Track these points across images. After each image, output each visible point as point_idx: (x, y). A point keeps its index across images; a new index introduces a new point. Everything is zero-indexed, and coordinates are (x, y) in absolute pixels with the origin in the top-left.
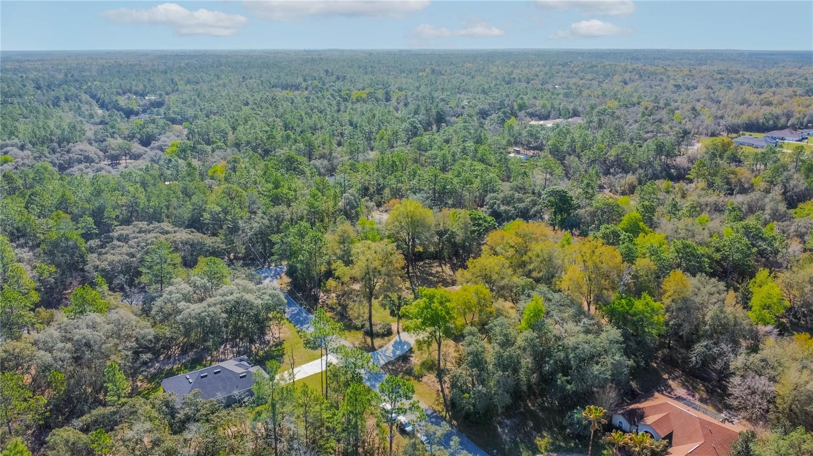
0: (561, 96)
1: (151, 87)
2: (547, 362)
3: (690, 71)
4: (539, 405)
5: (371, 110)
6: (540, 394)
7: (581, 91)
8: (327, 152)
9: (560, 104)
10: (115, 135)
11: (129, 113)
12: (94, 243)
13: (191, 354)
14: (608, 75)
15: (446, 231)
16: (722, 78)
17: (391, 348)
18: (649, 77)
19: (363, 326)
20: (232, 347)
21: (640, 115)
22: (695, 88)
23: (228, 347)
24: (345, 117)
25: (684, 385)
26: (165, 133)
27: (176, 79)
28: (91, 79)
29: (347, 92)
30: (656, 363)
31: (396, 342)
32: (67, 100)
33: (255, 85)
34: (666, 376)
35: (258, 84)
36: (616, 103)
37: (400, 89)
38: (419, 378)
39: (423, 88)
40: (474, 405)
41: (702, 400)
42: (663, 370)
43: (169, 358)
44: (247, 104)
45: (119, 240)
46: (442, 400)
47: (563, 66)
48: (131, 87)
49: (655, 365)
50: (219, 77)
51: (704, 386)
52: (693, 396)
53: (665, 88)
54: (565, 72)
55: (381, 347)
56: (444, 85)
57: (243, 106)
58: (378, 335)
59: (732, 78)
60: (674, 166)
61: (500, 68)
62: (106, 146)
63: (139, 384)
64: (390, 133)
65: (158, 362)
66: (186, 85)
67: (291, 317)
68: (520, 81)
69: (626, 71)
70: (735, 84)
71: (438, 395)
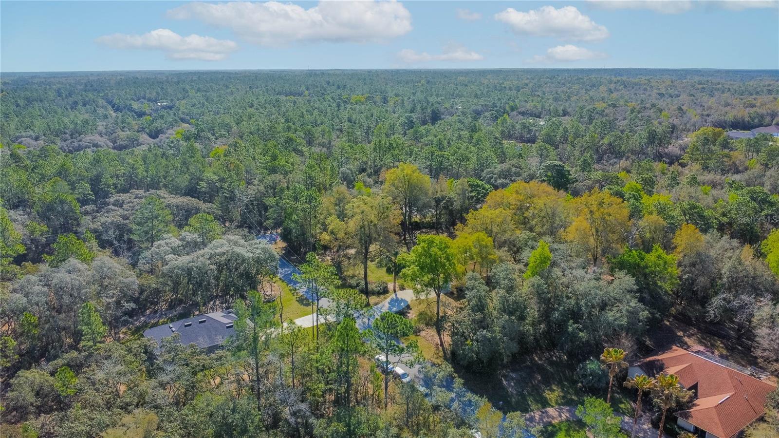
0: (551, 101)
1: (164, 94)
2: (557, 310)
3: (672, 82)
4: (547, 359)
5: (369, 110)
6: (547, 349)
7: (569, 97)
8: (326, 141)
9: (550, 106)
10: (125, 129)
11: (141, 115)
12: (88, 208)
13: (179, 309)
14: (594, 86)
15: (443, 198)
16: (703, 88)
17: (387, 305)
18: (633, 88)
19: (358, 285)
20: (222, 303)
21: (629, 112)
22: (678, 96)
23: (217, 303)
24: (344, 115)
25: (700, 342)
26: (172, 128)
27: (188, 88)
28: (109, 89)
29: (347, 96)
30: (668, 321)
31: (392, 300)
32: (84, 105)
33: (261, 92)
34: (680, 334)
35: (263, 92)
36: (605, 105)
37: (397, 95)
38: (416, 332)
39: (418, 94)
40: (477, 354)
41: (722, 356)
42: (677, 328)
43: (156, 312)
44: (252, 106)
45: (114, 205)
46: (441, 354)
47: (551, 79)
48: (145, 95)
49: (668, 323)
50: (227, 87)
51: (722, 343)
52: (713, 353)
53: (650, 95)
54: (552, 83)
55: (376, 304)
56: (438, 91)
57: (248, 108)
58: (373, 293)
59: (713, 88)
60: (666, 154)
61: (491, 81)
62: (116, 138)
63: (122, 336)
64: (387, 126)
65: (144, 316)
66: (197, 93)
67: (284, 277)
68: (510, 89)
69: (611, 82)
70: (716, 93)
71: (437, 348)
